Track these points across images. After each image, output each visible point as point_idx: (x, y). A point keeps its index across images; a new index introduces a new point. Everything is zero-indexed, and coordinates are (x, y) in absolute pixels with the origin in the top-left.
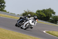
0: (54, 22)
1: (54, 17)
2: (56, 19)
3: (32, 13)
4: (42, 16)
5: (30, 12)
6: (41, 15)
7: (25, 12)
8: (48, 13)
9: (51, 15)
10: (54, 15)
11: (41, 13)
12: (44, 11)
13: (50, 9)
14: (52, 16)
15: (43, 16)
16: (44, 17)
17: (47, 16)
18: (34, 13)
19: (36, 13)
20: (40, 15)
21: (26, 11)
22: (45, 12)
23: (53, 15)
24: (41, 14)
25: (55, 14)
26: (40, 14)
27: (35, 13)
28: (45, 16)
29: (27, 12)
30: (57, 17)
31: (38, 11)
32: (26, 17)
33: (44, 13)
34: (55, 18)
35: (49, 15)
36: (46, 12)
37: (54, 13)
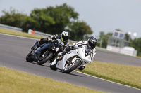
0: (76, 36)
1: (76, 24)
2: (79, 29)
3: (23, 16)
4: (47, 24)
5: (16, 13)
6: (44, 22)
7: (4, 14)
8: (59, 14)
9: (67, 21)
10: (76, 21)
11: (43, 17)
12: (50, 11)
13: (65, 5)
14: (71, 23)
15: (47, 22)
16: (51, 26)
17: (58, 22)
18: (26, 16)
19: (32, 16)
20: (40, 20)
21: (6, 11)
22: (53, 14)
23: (72, 20)
24: (44, 19)
25: (77, 18)
26: (40, 18)
27: (29, 15)
28: (54, 23)
29: (10, 13)
30: (82, 26)
31: (36, 12)
32: (57, 38)
33: (51, 15)
34: (77, 27)
35: (63, 21)
36: (56, 13)
37: (75, 16)
